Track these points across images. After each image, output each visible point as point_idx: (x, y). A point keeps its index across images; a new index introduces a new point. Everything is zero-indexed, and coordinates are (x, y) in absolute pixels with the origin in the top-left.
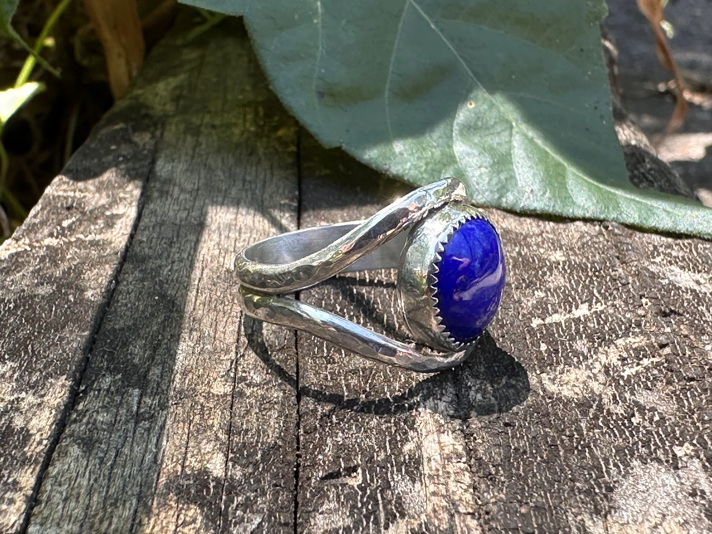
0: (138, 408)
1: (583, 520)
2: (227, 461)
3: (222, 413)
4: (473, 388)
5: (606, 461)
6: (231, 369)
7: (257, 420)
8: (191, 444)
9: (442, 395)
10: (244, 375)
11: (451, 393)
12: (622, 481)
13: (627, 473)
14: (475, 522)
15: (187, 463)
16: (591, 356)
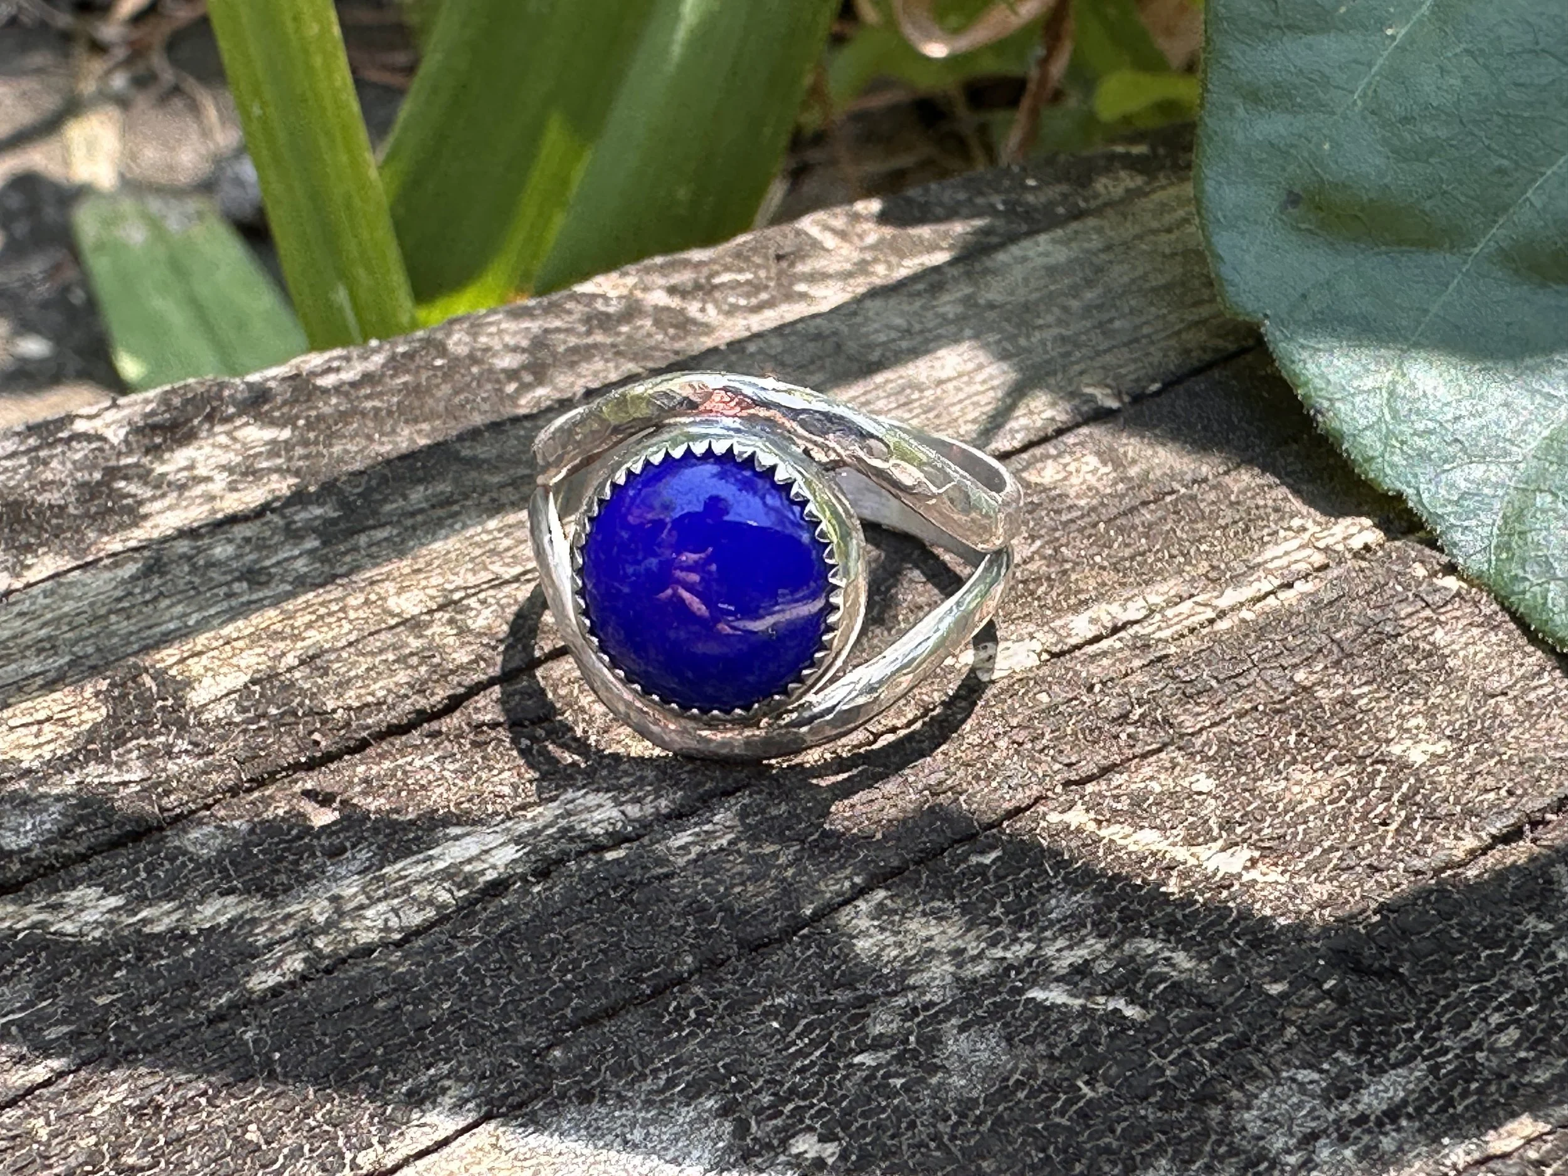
0: (279, 563)
1: (444, 1091)
2: (235, 692)
3: (351, 632)
4: (706, 828)
5: (677, 1063)
6: (475, 586)
7: (368, 670)
8: (240, 644)
9: (638, 800)
10: (477, 606)
11: (657, 808)
12: (633, 1105)
13: (663, 1103)
14: (299, 966)
15: (190, 661)
16: (1044, 929)
